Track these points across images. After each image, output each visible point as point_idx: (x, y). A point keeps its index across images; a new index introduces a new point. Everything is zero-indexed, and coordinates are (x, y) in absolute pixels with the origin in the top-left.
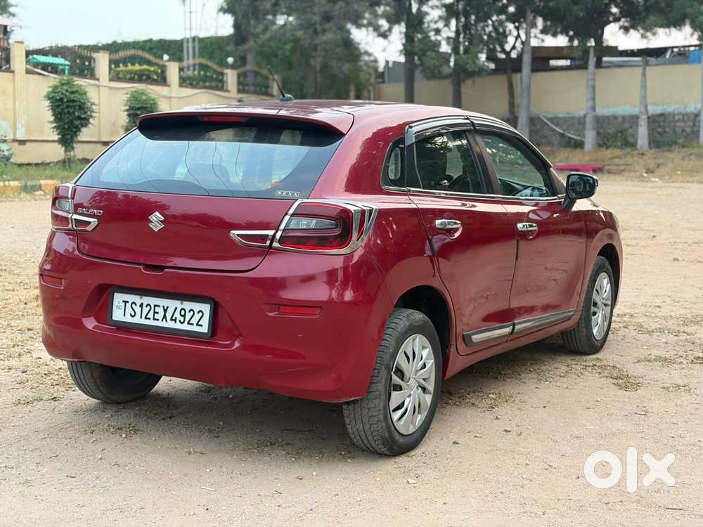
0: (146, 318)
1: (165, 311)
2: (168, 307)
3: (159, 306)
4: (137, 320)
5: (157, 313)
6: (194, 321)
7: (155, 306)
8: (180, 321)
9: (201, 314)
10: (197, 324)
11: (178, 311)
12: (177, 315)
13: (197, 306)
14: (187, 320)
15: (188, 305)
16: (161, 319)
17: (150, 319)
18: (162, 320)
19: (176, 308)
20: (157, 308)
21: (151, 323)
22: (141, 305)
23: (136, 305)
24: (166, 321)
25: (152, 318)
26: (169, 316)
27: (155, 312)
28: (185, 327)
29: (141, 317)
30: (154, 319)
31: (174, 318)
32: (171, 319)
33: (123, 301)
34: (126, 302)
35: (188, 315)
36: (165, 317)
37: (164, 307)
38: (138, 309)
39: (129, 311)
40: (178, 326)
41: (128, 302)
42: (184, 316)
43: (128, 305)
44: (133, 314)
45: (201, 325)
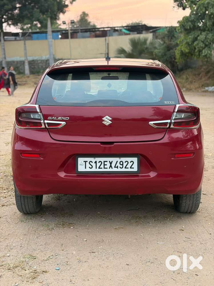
0: (99, 168)
1: (111, 163)
2: (112, 161)
3: (107, 161)
4: (94, 169)
5: (106, 165)
6: (129, 166)
7: (104, 162)
8: (120, 167)
9: (132, 163)
10: (131, 168)
11: (118, 163)
12: (118, 164)
13: (129, 159)
14: (124, 166)
15: (124, 159)
16: (108, 168)
17: (102, 168)
18: (110, 168)
19: (117, 161)
20: (106, 163)
21: (103, 170)
22: (96, 162)
23: (92, 162)
24: (112, 168)
25: (103, 168)
26: (113, 165)
27: (104, 165)
28: (124, 170)
29: (96, 168)
30: (104, 168)
31: (116, 166)
32: (115, 167)
33: (84, 161)
34: (86, 162)
35: (125, 165)
36: (111, 166)
37: (110, 161)
38: (94, 165)
39: (88, 165)
40: (119, 170)
41: (87, 161)
42: (123, 165)
43: (87, 163)
44: (91, 167)
45: (133, 168)
